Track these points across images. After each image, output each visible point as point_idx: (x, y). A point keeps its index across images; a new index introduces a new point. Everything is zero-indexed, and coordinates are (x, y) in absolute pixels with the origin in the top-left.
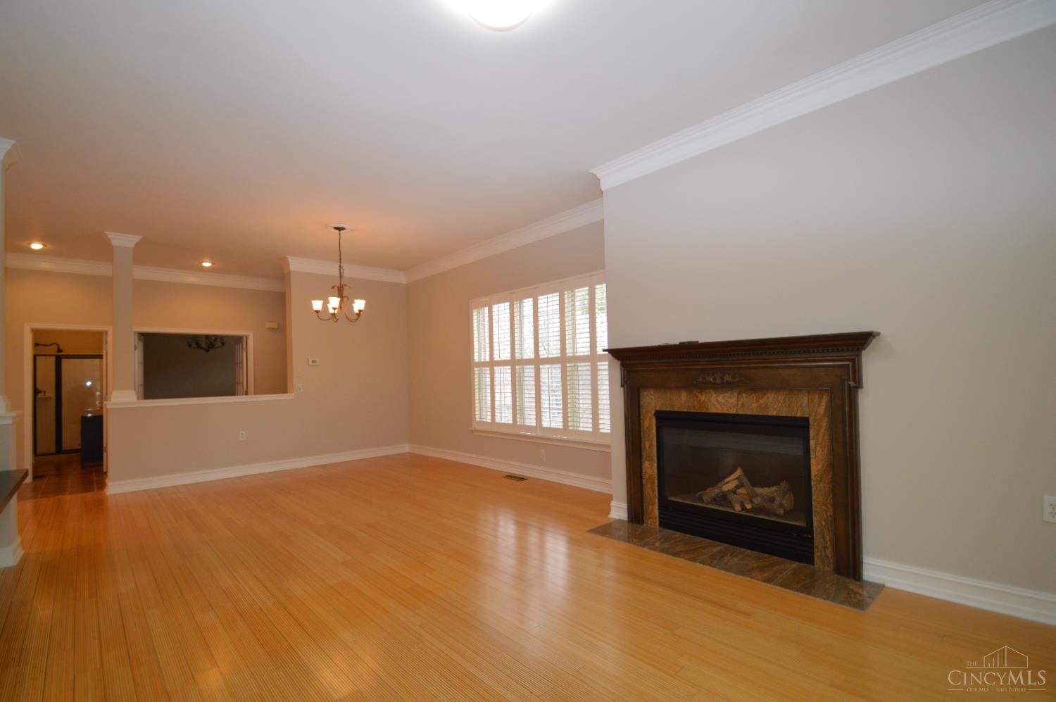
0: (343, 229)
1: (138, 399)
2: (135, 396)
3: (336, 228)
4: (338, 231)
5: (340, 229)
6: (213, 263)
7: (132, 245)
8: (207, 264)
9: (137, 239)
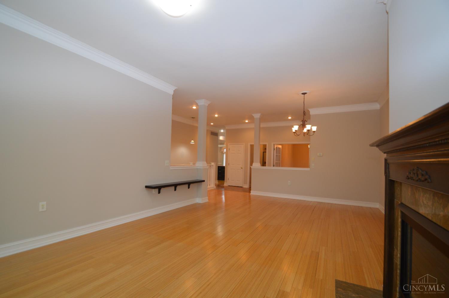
0: (306, 93)
1: (261, 166)
2: (260, 165)
3: (303, 94)
4: (303, 95)
5: (304, 94)
6: (292, 117)
7: (259, 117)
8: (290, 118)
9: (260, 114)
